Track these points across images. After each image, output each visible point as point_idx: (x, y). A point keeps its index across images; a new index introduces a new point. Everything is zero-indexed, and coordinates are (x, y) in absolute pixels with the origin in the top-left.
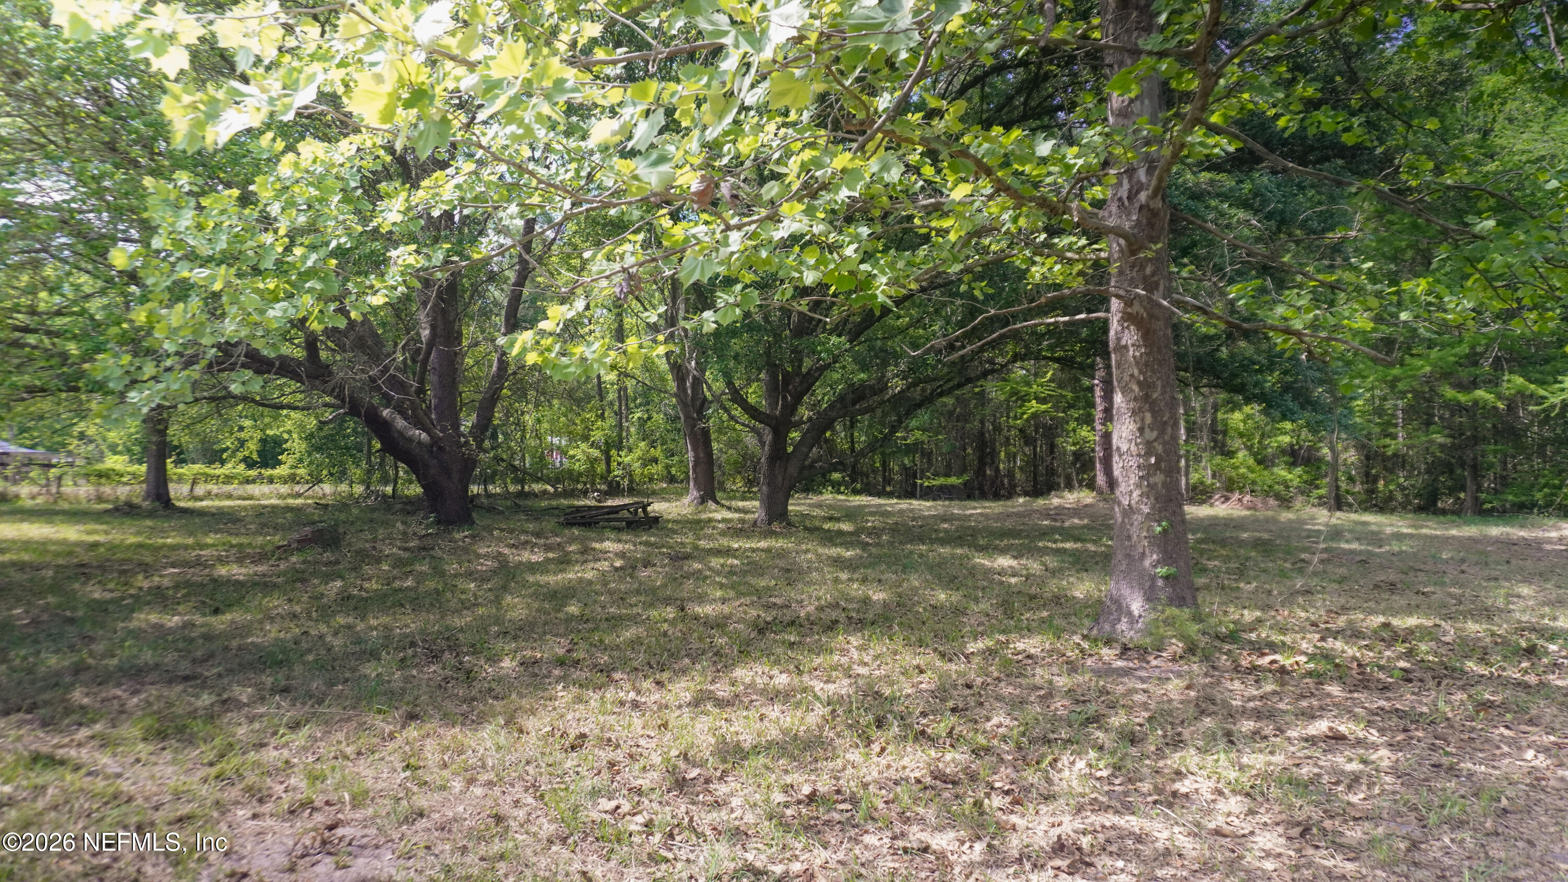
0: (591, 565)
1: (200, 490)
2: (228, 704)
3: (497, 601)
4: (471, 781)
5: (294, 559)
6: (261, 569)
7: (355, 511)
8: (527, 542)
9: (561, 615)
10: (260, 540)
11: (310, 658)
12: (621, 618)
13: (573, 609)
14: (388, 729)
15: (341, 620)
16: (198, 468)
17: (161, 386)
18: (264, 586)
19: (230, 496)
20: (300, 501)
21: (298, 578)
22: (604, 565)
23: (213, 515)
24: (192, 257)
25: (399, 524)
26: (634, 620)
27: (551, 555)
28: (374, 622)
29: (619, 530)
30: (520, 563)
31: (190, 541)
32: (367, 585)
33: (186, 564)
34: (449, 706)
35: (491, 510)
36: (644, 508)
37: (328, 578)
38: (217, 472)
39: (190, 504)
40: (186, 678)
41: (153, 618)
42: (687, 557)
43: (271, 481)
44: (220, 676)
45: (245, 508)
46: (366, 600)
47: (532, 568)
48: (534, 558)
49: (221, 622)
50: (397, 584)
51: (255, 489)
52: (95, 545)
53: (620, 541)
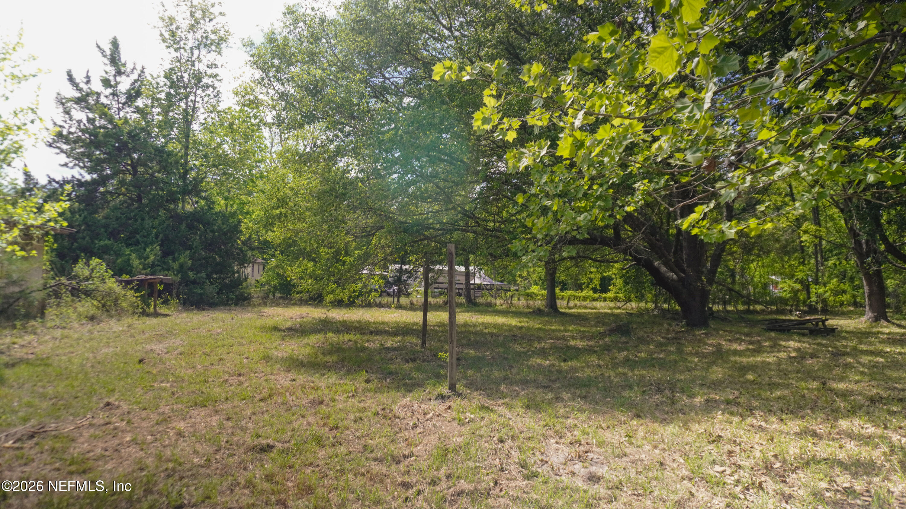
0: (775, 354)
1: (571, 304)
2: (558, 399)
3: (707, 370)
4: (656, 447)
5: (607, 339)
6: (590, 343)
7: (646, 317)
8: (738, 339)
9: (742, 379)
10: (594, 329)
11: (600, 385)
12: (779, 384)
13: (750, 377)
14: (623, 419)
15: (621, 370)
16: (570, 292)
17: (535, 254)
18: (589, 351)
19: (585, 307)
20: (619, 311)
21: (607, 348)
22: (783, 355)
23: (576, 316)
24: (547, 196)
25: (666, 326)
26: (787, 386)
27: (751, 347)
28: (637, 373)
29: (804, 335)
30: (730, 350)
31: (562, 328)
32: (639, 355)
33: (559, 339)
34: (657, 413)
35: (724, 320)
36: (823, 322)
37: (620, 350)
38: (580, 295)
39: (567, 311)
40: (544, 387)
41: (538, 361)
42: (845, 354)
43: (605, 300)
44: (559, 388)
45: (591, 314)
46: (637, 362)
47: (735, 353)
48: (739, 348)
49: (565, 366)
50: (655, 356)
51: (598, 304)
52: (521, 328)
53: (800, 341)
